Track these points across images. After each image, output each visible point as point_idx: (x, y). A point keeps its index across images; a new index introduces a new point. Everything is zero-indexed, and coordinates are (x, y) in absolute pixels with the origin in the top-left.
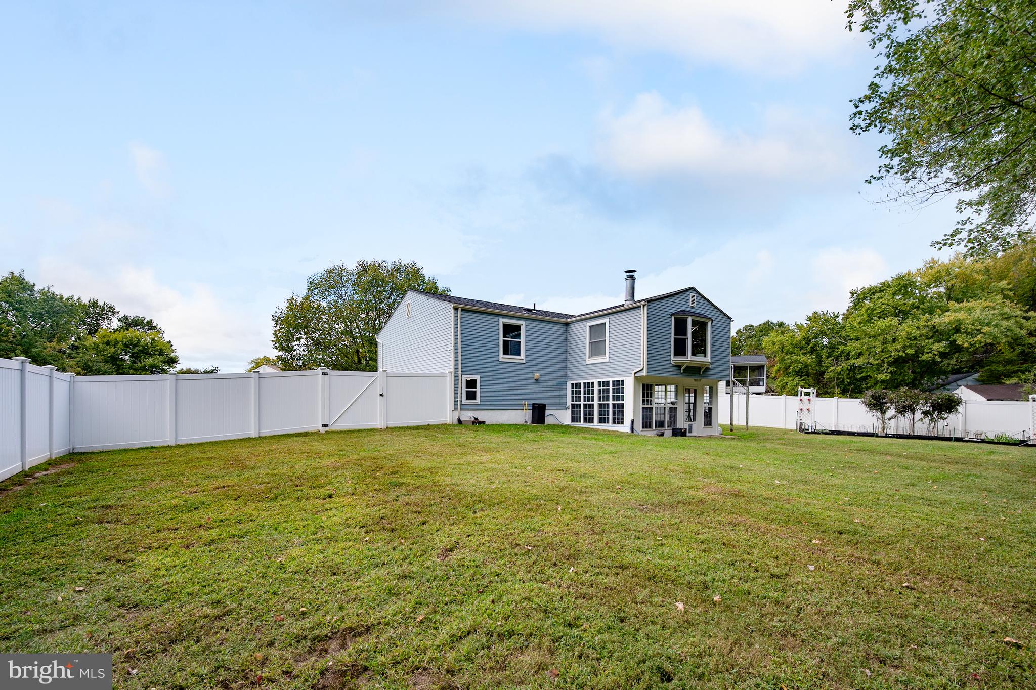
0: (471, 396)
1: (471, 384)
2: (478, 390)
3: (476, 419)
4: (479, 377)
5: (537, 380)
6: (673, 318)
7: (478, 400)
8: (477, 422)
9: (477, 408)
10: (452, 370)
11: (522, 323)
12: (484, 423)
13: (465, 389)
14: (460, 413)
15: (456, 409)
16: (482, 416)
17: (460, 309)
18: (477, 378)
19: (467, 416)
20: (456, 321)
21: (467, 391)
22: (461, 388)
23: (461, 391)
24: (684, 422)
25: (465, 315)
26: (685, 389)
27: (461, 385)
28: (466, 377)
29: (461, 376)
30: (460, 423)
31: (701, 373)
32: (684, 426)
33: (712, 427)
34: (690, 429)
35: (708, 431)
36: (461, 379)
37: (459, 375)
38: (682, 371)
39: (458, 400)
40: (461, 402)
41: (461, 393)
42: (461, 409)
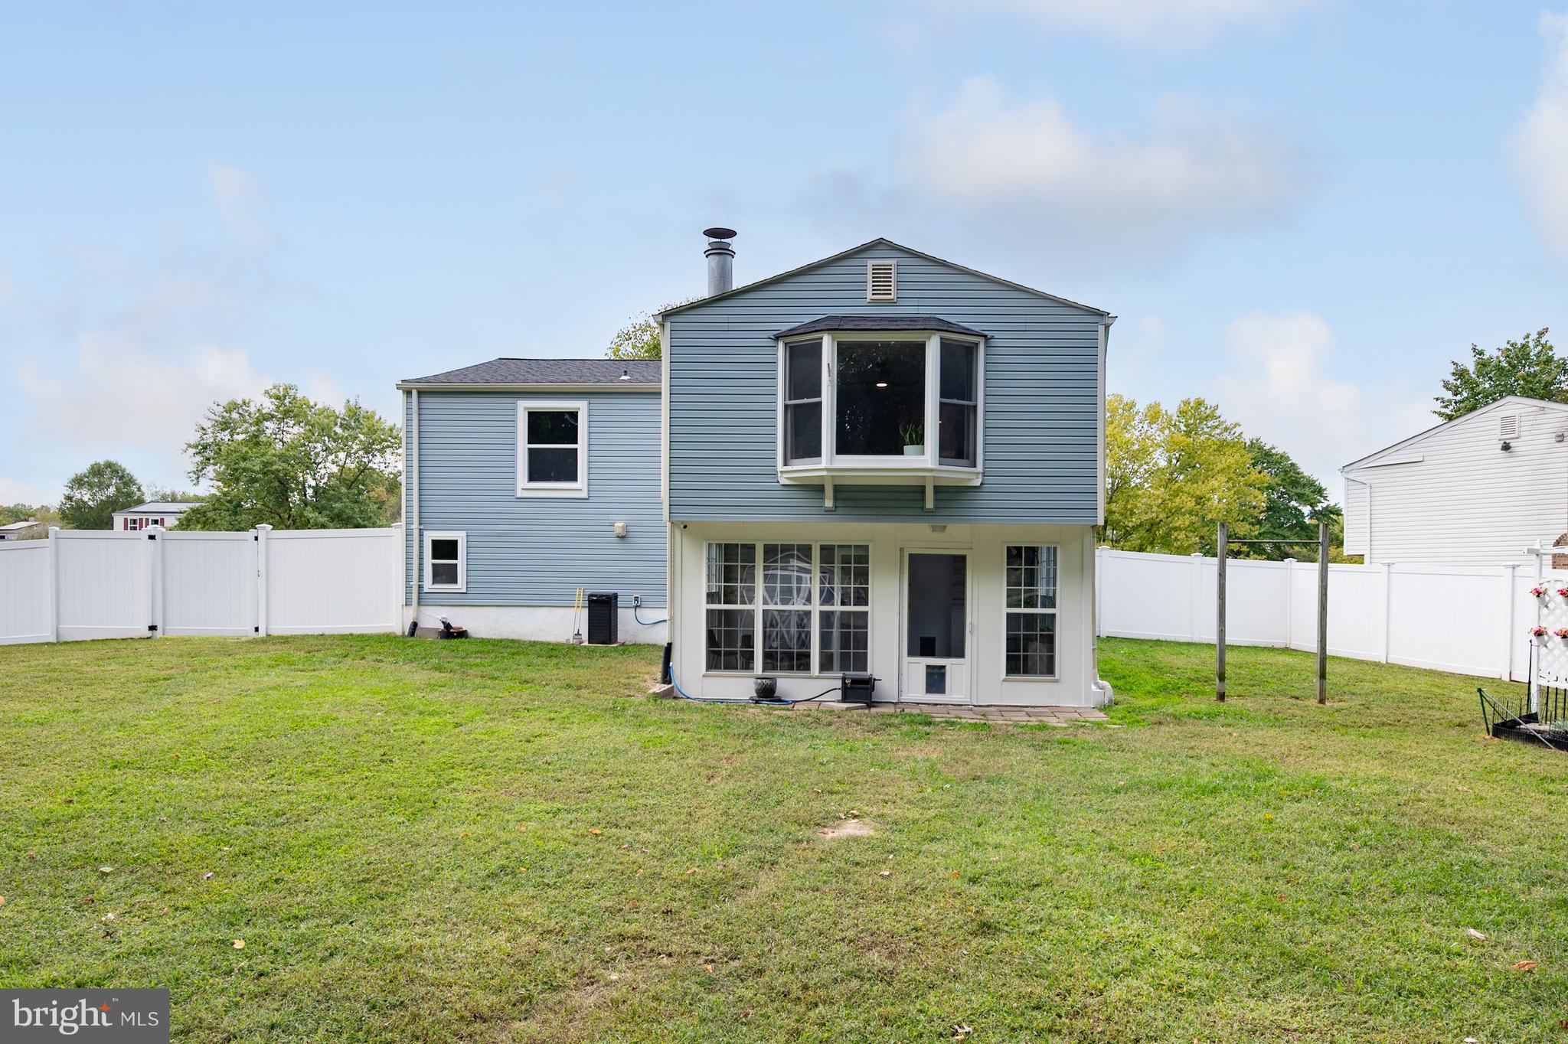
0: (444, 575)
1: (445, 549)
2: (461, 562)
3: (448, 626)
4: (464, 533)
5: (622, 537)
6: (781, 345)
7: (461, 585)
8: (449, 633)
9: (461, 601)
11: (580, 406)
12: (462, 634)
13: (429, 561)
14: (418, 611)
15: (408, 604)
16: (460, 618)
17: (415, 393)
18: (459, 536)
19: (433, 618)
20: (409, 417)
21: (434, 565)
22: (421, 558)
23: (421, 565)
24: (906, 659)
25: (430, 402)
26: (911, 556)
27: (421, 553)
28: (430, 536)
29: (421, 535)
30: (412, 633)
31: (930, 504)
32: (905, 671)
33: (1057, 681)
34: (936, 680)
35: (1030, 691)
36: (421, 541)
37: (416, 533)
38: (829, 503)
39: (415, 583)
40: (420, 587)
41: (421, 570)
42: (419, 604)
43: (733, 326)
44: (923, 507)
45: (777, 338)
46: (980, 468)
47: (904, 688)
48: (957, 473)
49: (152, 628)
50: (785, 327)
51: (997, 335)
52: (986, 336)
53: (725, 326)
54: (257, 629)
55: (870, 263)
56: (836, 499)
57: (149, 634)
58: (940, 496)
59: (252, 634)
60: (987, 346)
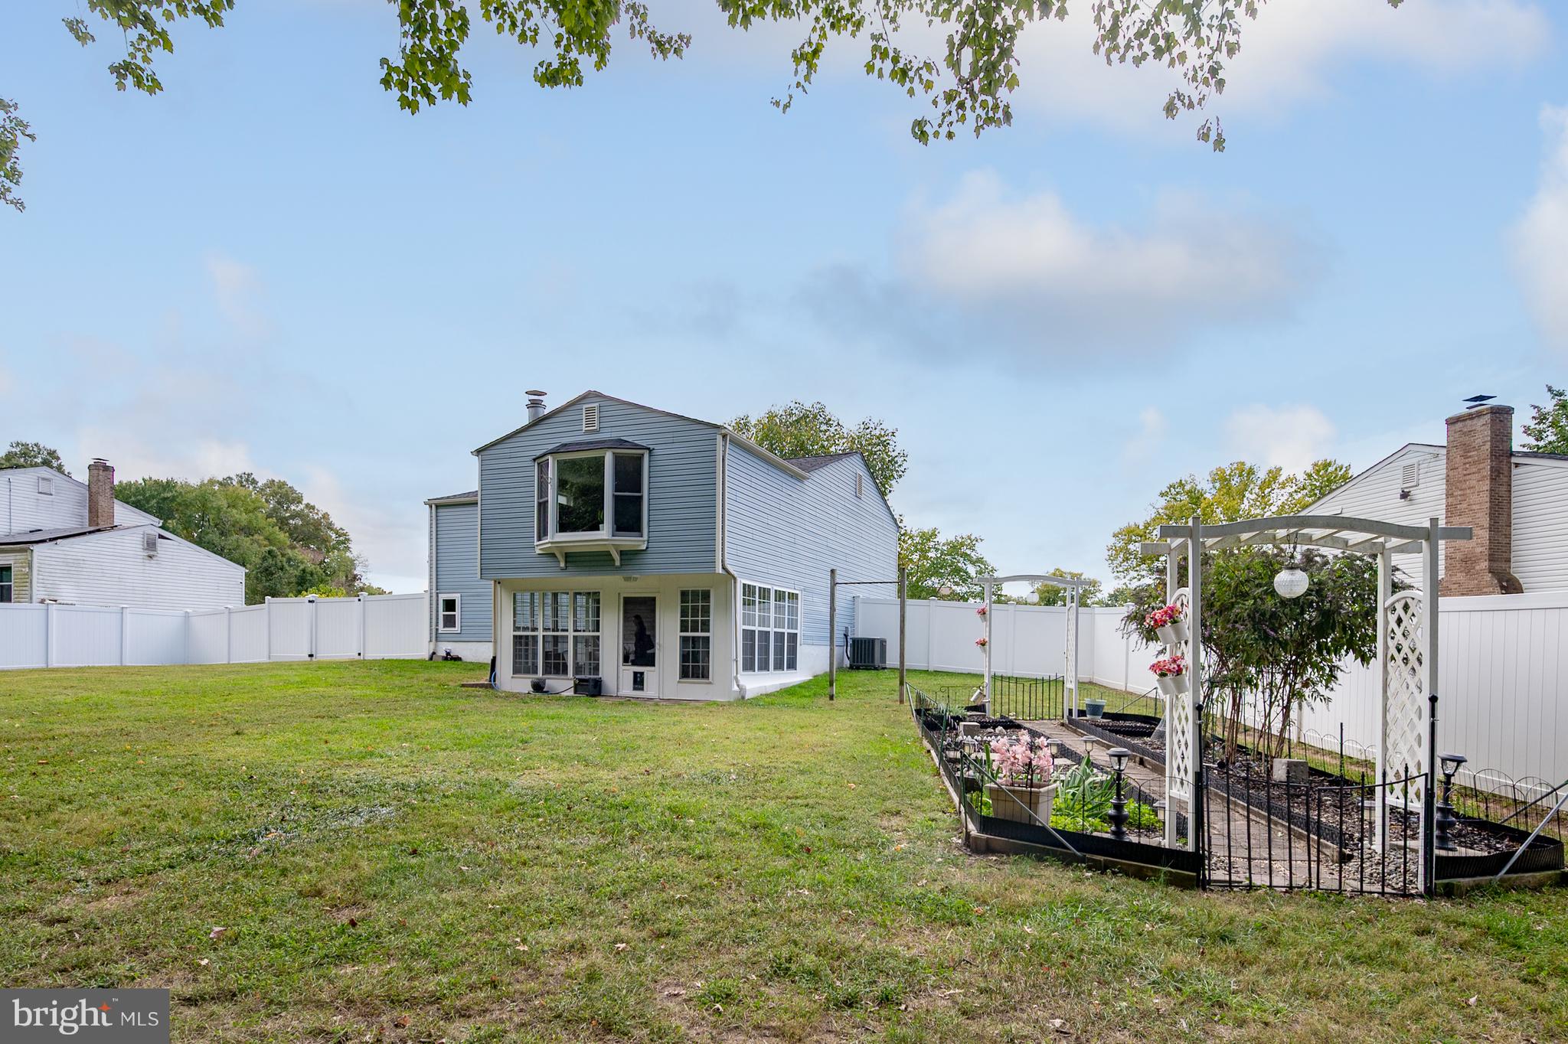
0: (450, 622)
1: (450, 605)
2: (457, 613)
3: (448, 654)
4: (459, 595)
6: (535, 465)
7: (457, 629)
8: (449, 657)
9: (458, 639)
10: (427, 589)
12: (458, 659)
13: (442, 613)
14: (436, 646)
15: (429, 641)
16: (457, 649)
17: (433, 506)
18: (456, 597)
19: (443, 648)
20: (431, 521)
21: (444, 615)
22: (437, 611)
23: (437, 615)
24: (622, 667)
25: (443, 512)
26: (625, 598)
27: (437, 607)
28: (443, 597)
29: (437, 596)
30: (431, 659)
31: (618, 563)
32: (621, 675)
33: (710, 683)
34: (638, 681)
35: (694, 690)
36: (437, 600)
37: (434, 595)
38: (562, 565)
39: (434, 627)
40: (437, 630)
41: (437, 619)
42: (437, 641)
43: (513, 455)
44: (614, 565)
45: (534, 460)
46: (645, 537)
47: (620, 687)
48: (628, 541)
49: (311, 656)
50: (539, 453)
51: (656, 447)
52: (649, 449)
53: (508, 455)
54: (359, 654)
55: (585, 406)
56: (566, 562)
57: (309, 659)
58: (624, 557)
59: (357, 657)
60: (650, 456)
